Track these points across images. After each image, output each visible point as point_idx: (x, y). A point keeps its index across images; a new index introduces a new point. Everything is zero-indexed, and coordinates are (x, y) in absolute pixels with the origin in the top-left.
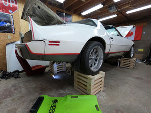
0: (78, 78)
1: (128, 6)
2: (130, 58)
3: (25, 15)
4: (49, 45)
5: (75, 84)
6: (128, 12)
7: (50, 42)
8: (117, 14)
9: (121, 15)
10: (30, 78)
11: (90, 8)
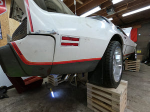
0: (93, 93)
1: (124, 9)
2: (135, 60)
3: (15, 11)
4: (63, 44)
5: (88, 101)
6: (124, 15)
7: (64, 38)
8: (113, 18)
9: (117, 18)
10: (22, 96)
11: (87, 12)
